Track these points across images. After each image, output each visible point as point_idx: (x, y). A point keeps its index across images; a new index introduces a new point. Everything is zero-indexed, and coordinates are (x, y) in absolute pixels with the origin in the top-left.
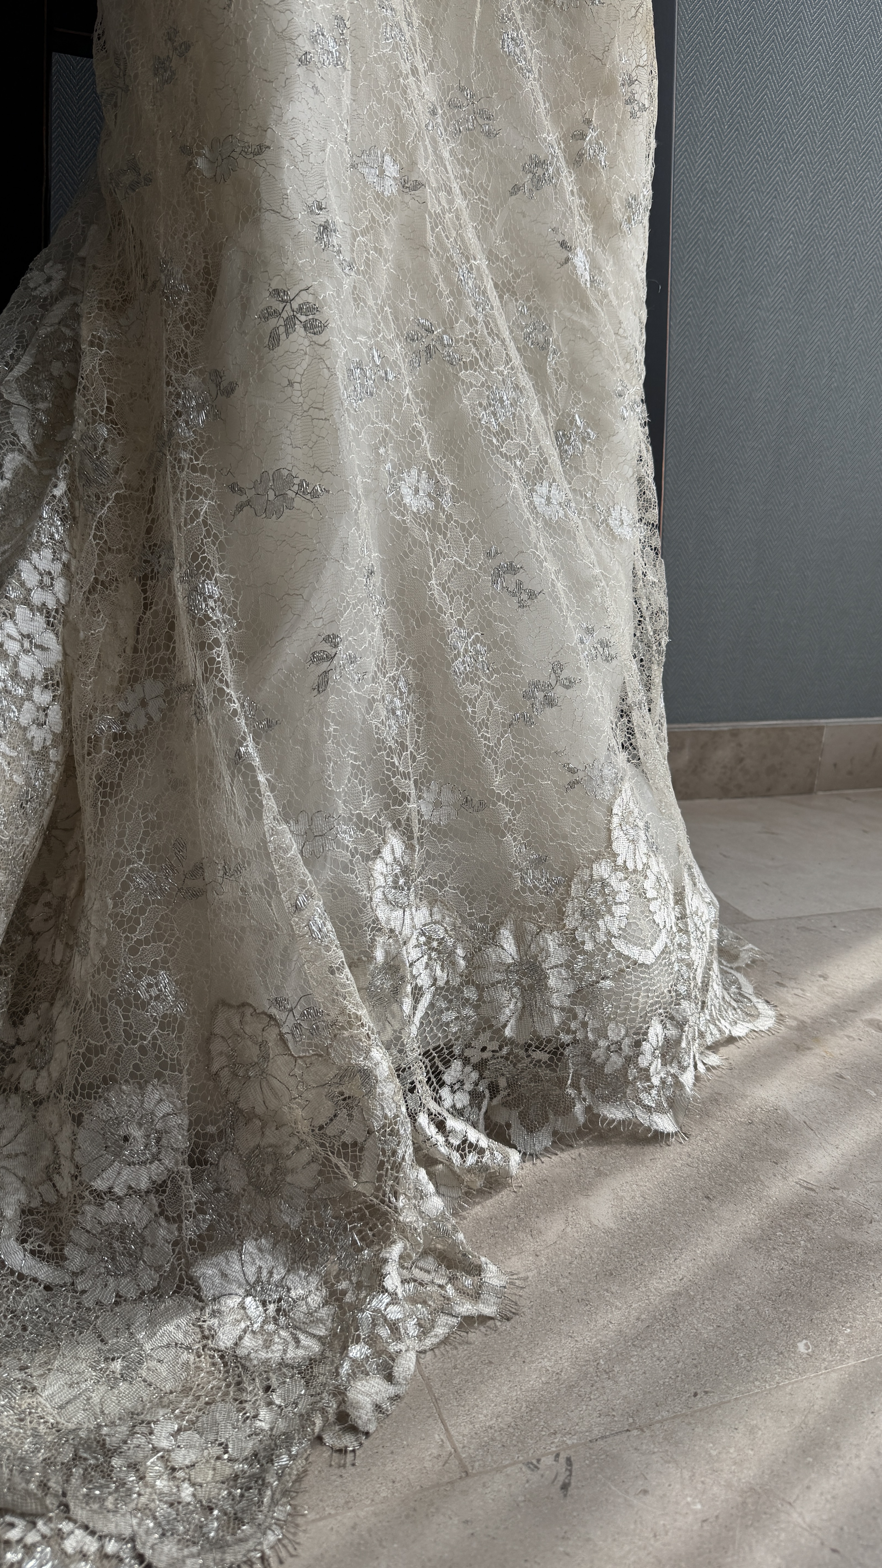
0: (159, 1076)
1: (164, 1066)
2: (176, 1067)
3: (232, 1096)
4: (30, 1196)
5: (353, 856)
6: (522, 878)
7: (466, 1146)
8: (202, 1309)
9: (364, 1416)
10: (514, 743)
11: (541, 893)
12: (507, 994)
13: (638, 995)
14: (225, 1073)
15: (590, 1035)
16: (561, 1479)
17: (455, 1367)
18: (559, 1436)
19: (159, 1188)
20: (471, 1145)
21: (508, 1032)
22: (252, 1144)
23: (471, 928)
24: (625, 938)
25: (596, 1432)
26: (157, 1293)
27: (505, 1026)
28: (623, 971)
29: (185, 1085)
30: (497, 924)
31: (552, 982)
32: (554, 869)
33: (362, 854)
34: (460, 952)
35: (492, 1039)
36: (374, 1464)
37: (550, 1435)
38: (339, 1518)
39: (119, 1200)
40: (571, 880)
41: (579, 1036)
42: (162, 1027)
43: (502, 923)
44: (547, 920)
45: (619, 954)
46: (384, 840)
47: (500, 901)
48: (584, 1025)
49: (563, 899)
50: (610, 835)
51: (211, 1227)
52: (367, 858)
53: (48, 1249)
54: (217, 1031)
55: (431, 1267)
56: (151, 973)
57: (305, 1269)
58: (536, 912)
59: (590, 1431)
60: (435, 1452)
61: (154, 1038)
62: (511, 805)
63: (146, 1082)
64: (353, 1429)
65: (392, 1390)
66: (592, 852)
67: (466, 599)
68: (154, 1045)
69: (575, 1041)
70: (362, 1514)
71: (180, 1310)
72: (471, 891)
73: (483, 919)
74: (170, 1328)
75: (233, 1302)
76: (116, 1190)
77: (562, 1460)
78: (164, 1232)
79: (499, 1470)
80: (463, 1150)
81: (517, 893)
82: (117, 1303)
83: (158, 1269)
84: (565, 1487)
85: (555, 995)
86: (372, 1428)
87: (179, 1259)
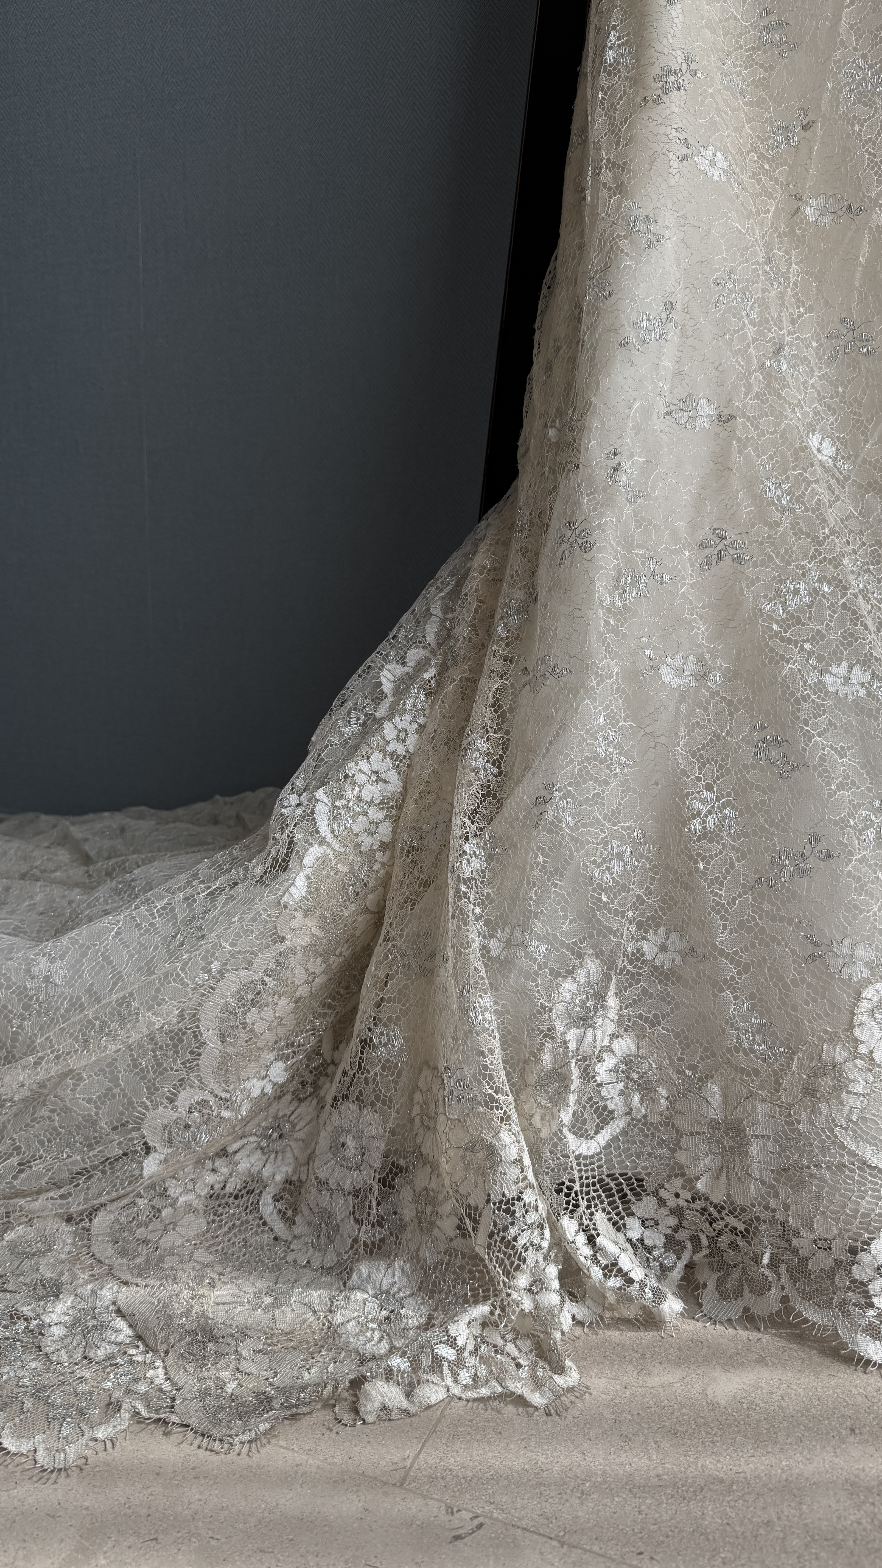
0: (373, 1104)
1: (377, 1098)
2: (388, 1102)
3: (419, 1141)
4: (294, 1171)
5: (540, 968)
6: (738, 1038)
7: (612, 1268)
8: (341, 1291)
9: (370, 1408)
10: (753, 906)
11: (756, 1056)
12: (704, 1148)
13: (863, 1198)
14: (417, 1119)
15: (790, 1219)
16: (461, 1531)
17: (471, 1421)
18: (493, 1506)
19: (356, 1193)
20: (620, 1270)
21: (700, 1185)
22: (423, 1185)
23: (678, 1072)
24: (855, 1131)
25: (524, 1523)
26: (328, 1271)
27: (698, 1178)
28: (845, 1166)
29: (391, 1121)
30: (706, 1077)
31: (754, 1150)
32: (777, 1038)
33: (552, 970)
34: (663, 1091)
35: (683, 1187)
36: (350, 1441)
37: (486, 1502)
38: (296, 1455)
39: (331, 1192)
40: (794, 1053)
41: (779, 1216)
42: (383, 1068)
43: (712, 1077)
44: (761, 1087)
45: (843, 1147)
46: (581, 963)
47: (714, 1055)
48: (787, 1208)
49: (782, 1070)
50: (852, 1019)
51: (382, 1240)
52: (556, 974)
53: (290, 1213)
54: (420, 1084)
55: (525, 1349)
56: (385, 1025)
57: (423, 1298)
58: (749, 1075)
59: (520, 1519)
60: (396, 1460)
61: (376, 1074)
62: (738, 964)
63: (365, 1106)
64: (355, 1411)
65: (405, 1404)
66: (826, 1031)
67: (721, 767)
68: (374, 1080)
69: (773, 1221)
70: (311, 1461)
71: (328, 1286)
72: (686, 1038)
73: (693, 1068)
74: (316, 1294)
75: (360, 1296)
76: (330, 1182)
77: (476, 1522)
78: (349, 1227)
79: (424, 1497)
80: (611, 1271)
81: (729, 1050)
82: (305, 1266)
83: (339, 1255)
84: (457, 1538)
85: (756, 1166)
86: (370, 1419)
87: (355, 1254)
